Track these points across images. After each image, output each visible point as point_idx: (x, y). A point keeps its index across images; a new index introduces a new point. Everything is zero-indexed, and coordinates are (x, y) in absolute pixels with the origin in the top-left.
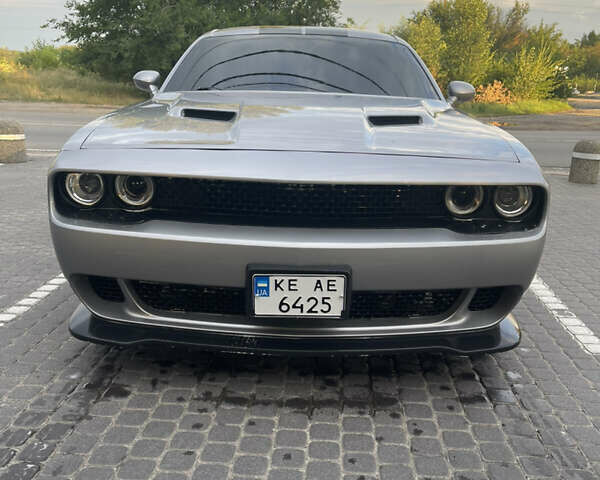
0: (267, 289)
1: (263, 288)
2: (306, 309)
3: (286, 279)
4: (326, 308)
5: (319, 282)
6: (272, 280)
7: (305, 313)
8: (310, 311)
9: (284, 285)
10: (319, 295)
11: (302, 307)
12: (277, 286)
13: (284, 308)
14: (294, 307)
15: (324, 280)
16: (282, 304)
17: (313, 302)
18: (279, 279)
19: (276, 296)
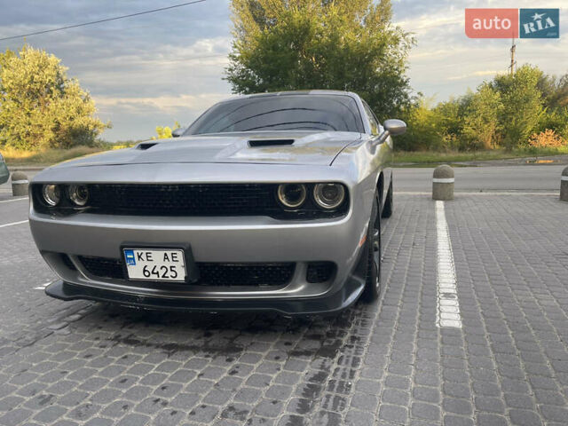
0: (133, 259)
1: (131, 259)
2: (161, 276)
3: (144, 252)
4: (174, 275)
5: (166, 255)
6: (135, 252)
7: (161, 278)
8: (164, 276)
9: (144, 257)
10: (168, 264)
11: (157, 273)
12: (139, 257)
13: (147, 274)
14: (153, 273)
15: (169, 253)
16: (144, 271)
17: (164, 270)
18: (140, 252)
19: (140, 265)
